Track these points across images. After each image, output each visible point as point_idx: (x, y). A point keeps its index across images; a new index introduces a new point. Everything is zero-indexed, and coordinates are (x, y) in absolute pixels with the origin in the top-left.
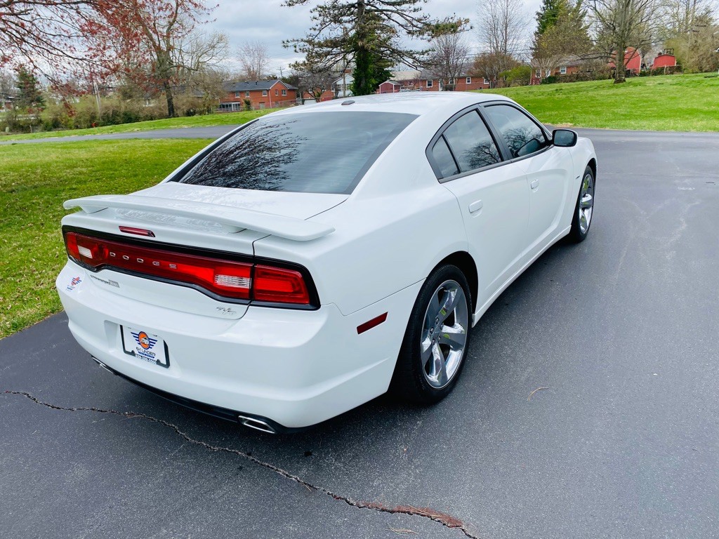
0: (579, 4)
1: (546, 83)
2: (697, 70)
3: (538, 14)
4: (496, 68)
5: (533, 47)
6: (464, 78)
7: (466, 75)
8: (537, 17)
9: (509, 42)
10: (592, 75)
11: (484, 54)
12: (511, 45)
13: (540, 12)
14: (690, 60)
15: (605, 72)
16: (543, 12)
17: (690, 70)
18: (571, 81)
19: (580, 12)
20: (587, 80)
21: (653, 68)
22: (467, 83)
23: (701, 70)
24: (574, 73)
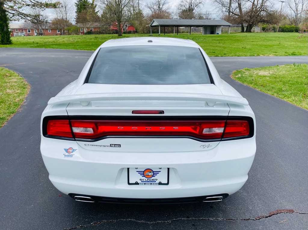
0: (93, 2)
1: (87, 34)
2: (143, 33)
3: (76, 4)
4: (62, 26)
5: (76, 18)
6: (47, 29)
7: (48, 28)
8: (76, 5)
9: (68, 15)
10: (105, 32)
11: (56, 19)
12: (69, 16)
13: (77, 3)
14: (140, 29)
15: (110, 31)
16: (78, 3)
17: (141, 32)
18: (97, 34)
19: (94, 5)
20: (104, 34)
21: (127, 31)
22: (49, 32)
23: (144, 33)
24: (98, 31)
